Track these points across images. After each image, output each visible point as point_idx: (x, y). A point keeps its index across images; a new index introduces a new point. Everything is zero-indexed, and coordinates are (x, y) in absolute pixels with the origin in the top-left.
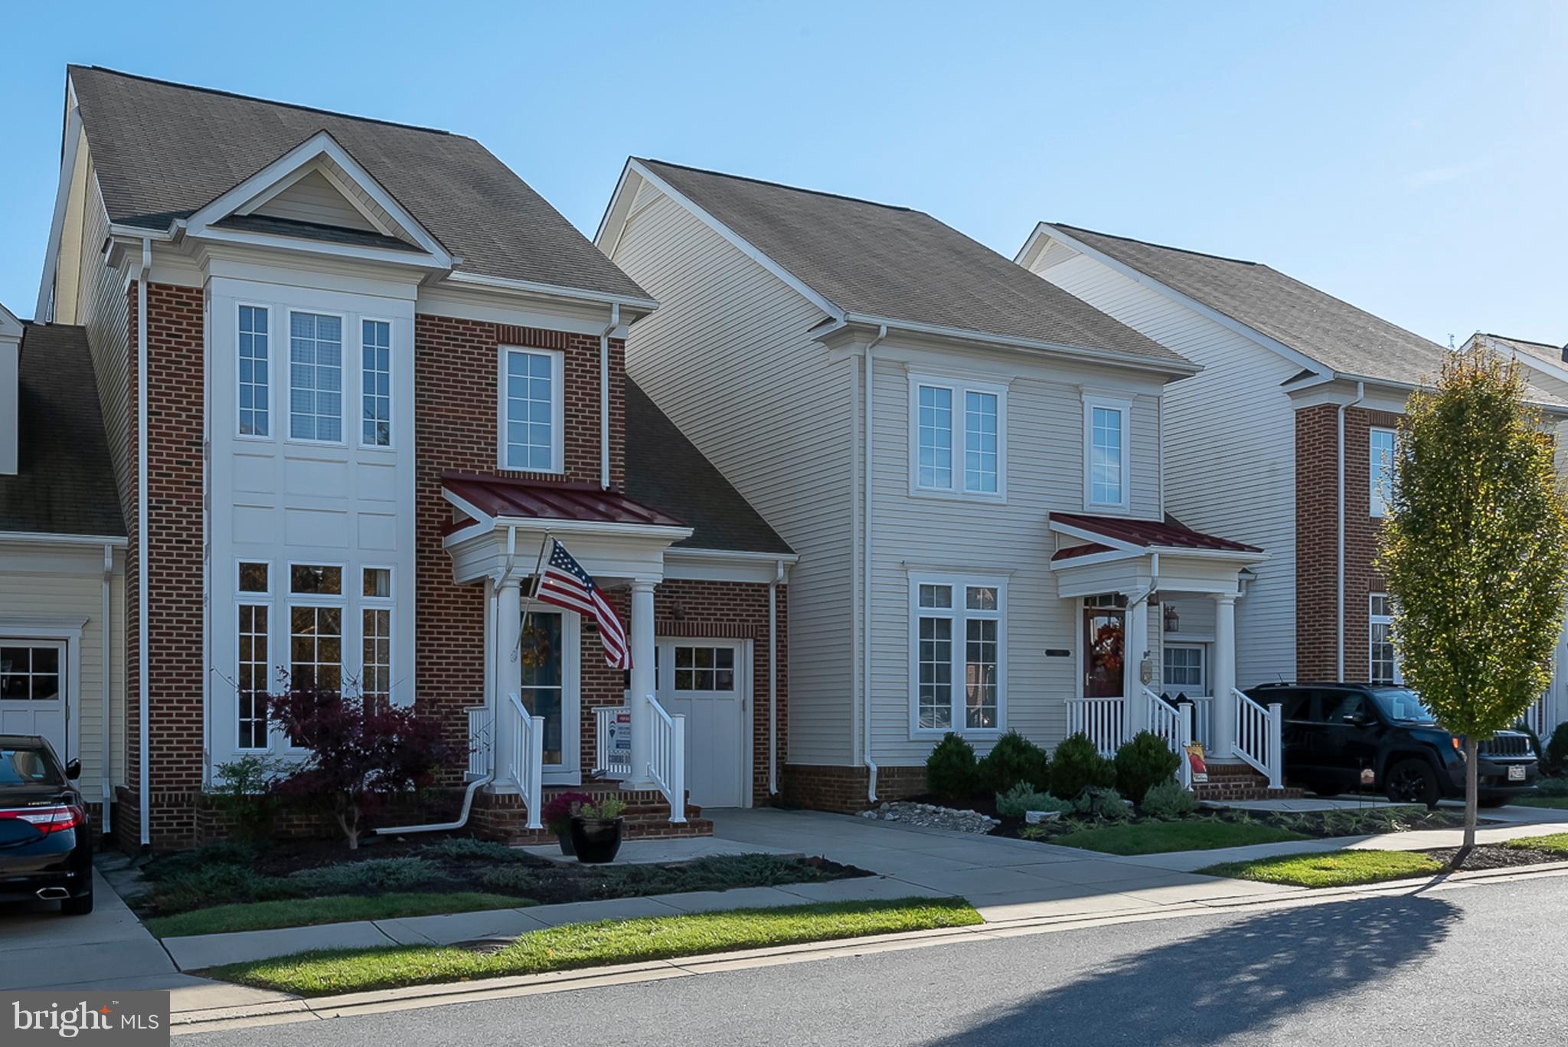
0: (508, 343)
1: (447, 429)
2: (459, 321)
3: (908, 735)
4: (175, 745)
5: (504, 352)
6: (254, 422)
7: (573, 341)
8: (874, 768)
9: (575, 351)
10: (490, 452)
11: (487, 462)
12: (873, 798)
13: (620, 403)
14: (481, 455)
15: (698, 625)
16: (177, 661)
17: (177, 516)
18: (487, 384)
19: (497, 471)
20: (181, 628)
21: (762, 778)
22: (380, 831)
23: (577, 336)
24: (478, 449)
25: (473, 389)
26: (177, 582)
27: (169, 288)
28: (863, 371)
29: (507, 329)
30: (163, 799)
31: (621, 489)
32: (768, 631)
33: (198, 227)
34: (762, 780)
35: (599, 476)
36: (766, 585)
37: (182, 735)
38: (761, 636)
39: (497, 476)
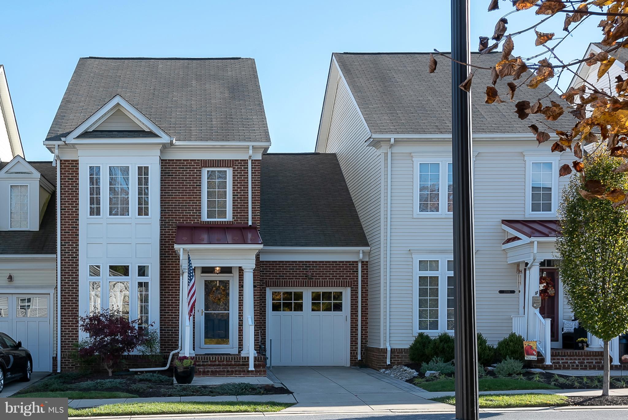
0: (206, 167)
1: (179, 205)
2: (184, 160)
3: (412, 333)
4: (71, 335)
5: (205, 172)
6: (95, 211)
7: (236, 163)
8: (389, 349)
9: (236, 167)
10: (198, 214)
11: (197, 218)
12: (388, 363)
13: (258, 188)
14: (194, 216)
15: (320, 281)
16: (72, 303)
17: (72, 248)
18: (196, 185)
19: (201, 222)
20: (73, 291)
21: (354, 353)
22: (131, 370)
23: (238, 160)
24: (193, 213)
25: (190, 188)
26: (72, 273)
27: (69, 161)
28: (386, 159)
29: (205, 161)
30: (66, 356)
31: (258, 225)
32: (358, 283)
33: (70, 140)
34: (354, 354)
35: (248, 220)
36: (357, 262)
37: (73, 331)
38: (353, 286)
39: (201, 224)
